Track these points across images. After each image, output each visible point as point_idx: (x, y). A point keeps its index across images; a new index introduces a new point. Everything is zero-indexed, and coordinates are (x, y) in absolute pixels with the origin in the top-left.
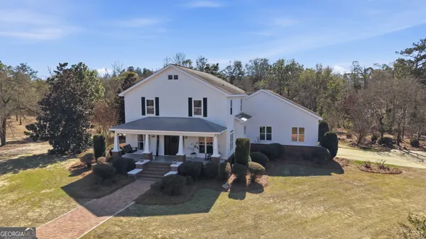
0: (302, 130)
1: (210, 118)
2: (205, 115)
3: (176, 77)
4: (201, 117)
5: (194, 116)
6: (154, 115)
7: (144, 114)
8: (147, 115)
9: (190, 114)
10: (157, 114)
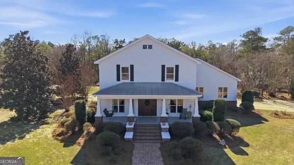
0: (226, 89)
1: (181, 82)
2: (177, 80)
3: (150, 47)
4: (173, 81)
5: (166, 81)
6: (129, 81)
7: (118, 79)
8: (122, 81)
9: (163, 79)
10: (132, 79)
